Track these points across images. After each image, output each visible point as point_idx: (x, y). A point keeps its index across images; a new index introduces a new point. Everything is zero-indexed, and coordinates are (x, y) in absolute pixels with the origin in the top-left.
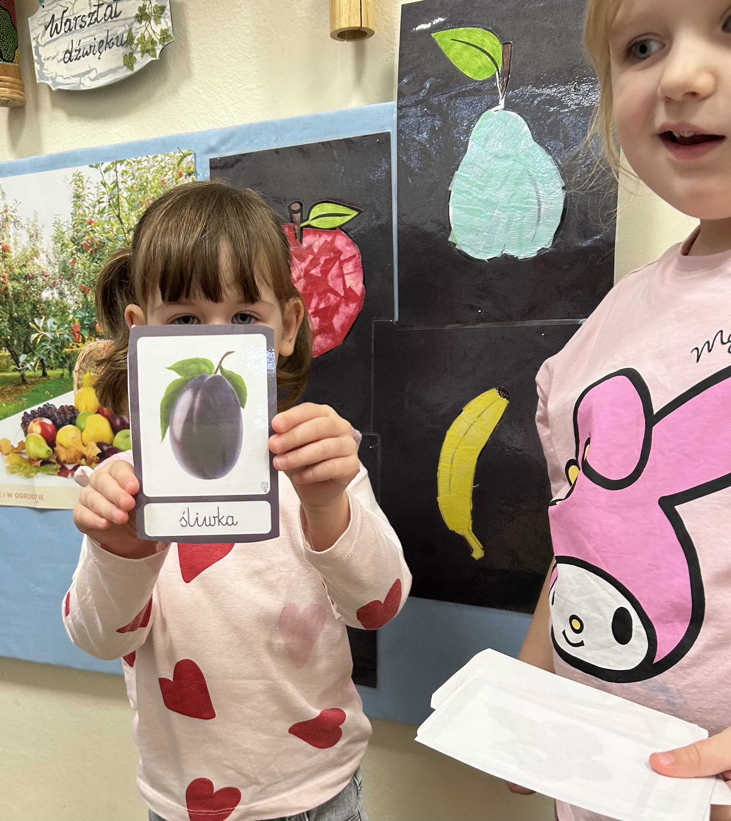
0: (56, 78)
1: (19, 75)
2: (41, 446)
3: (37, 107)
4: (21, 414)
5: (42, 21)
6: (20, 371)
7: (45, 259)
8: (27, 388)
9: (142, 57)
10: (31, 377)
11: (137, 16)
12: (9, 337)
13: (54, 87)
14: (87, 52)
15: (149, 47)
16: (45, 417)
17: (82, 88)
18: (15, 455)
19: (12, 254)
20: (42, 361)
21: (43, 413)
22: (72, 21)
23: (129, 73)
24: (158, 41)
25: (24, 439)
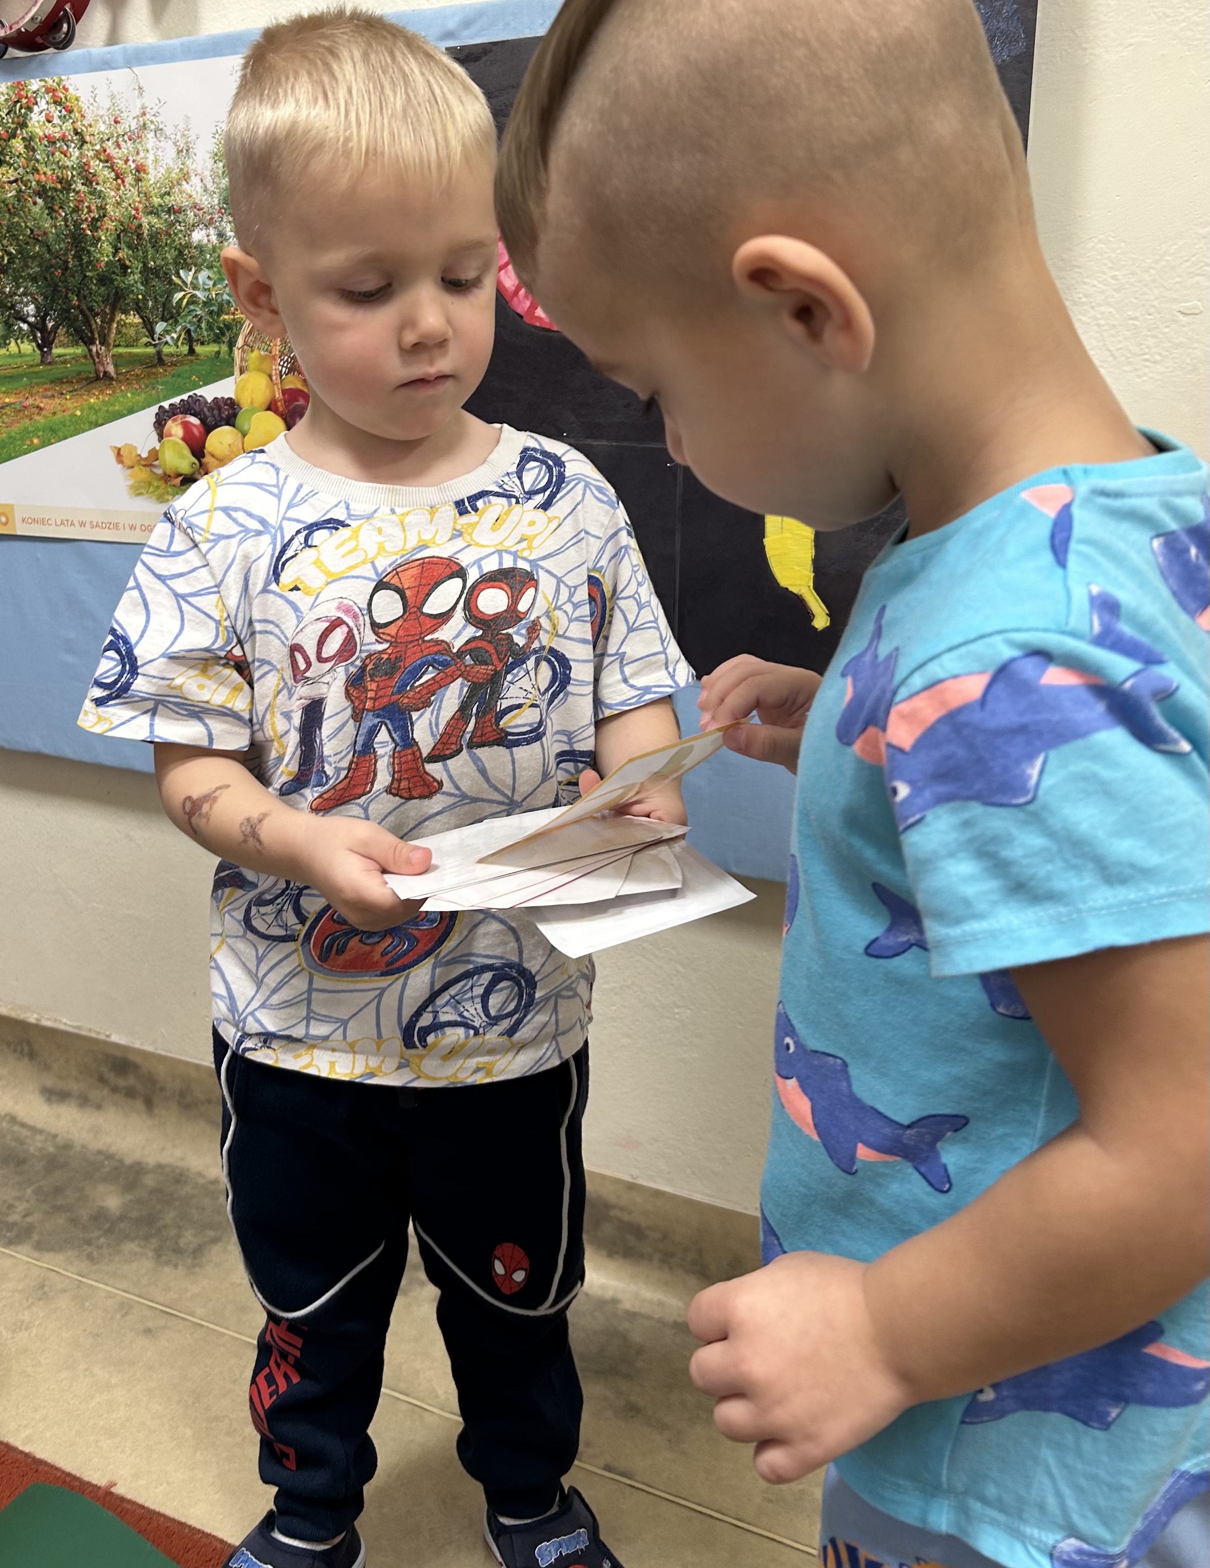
2: (182, 456)
4: (155, 409)
6: (155, 345)
7: (200, 184)
8: (166, 370)
10: (172, 355)
12: (140, 297)
16: (191, 414)
18: (143, 468)
19: (150, 176)
20: (188, 332)
21: (187, 408)
25: (158, 446)
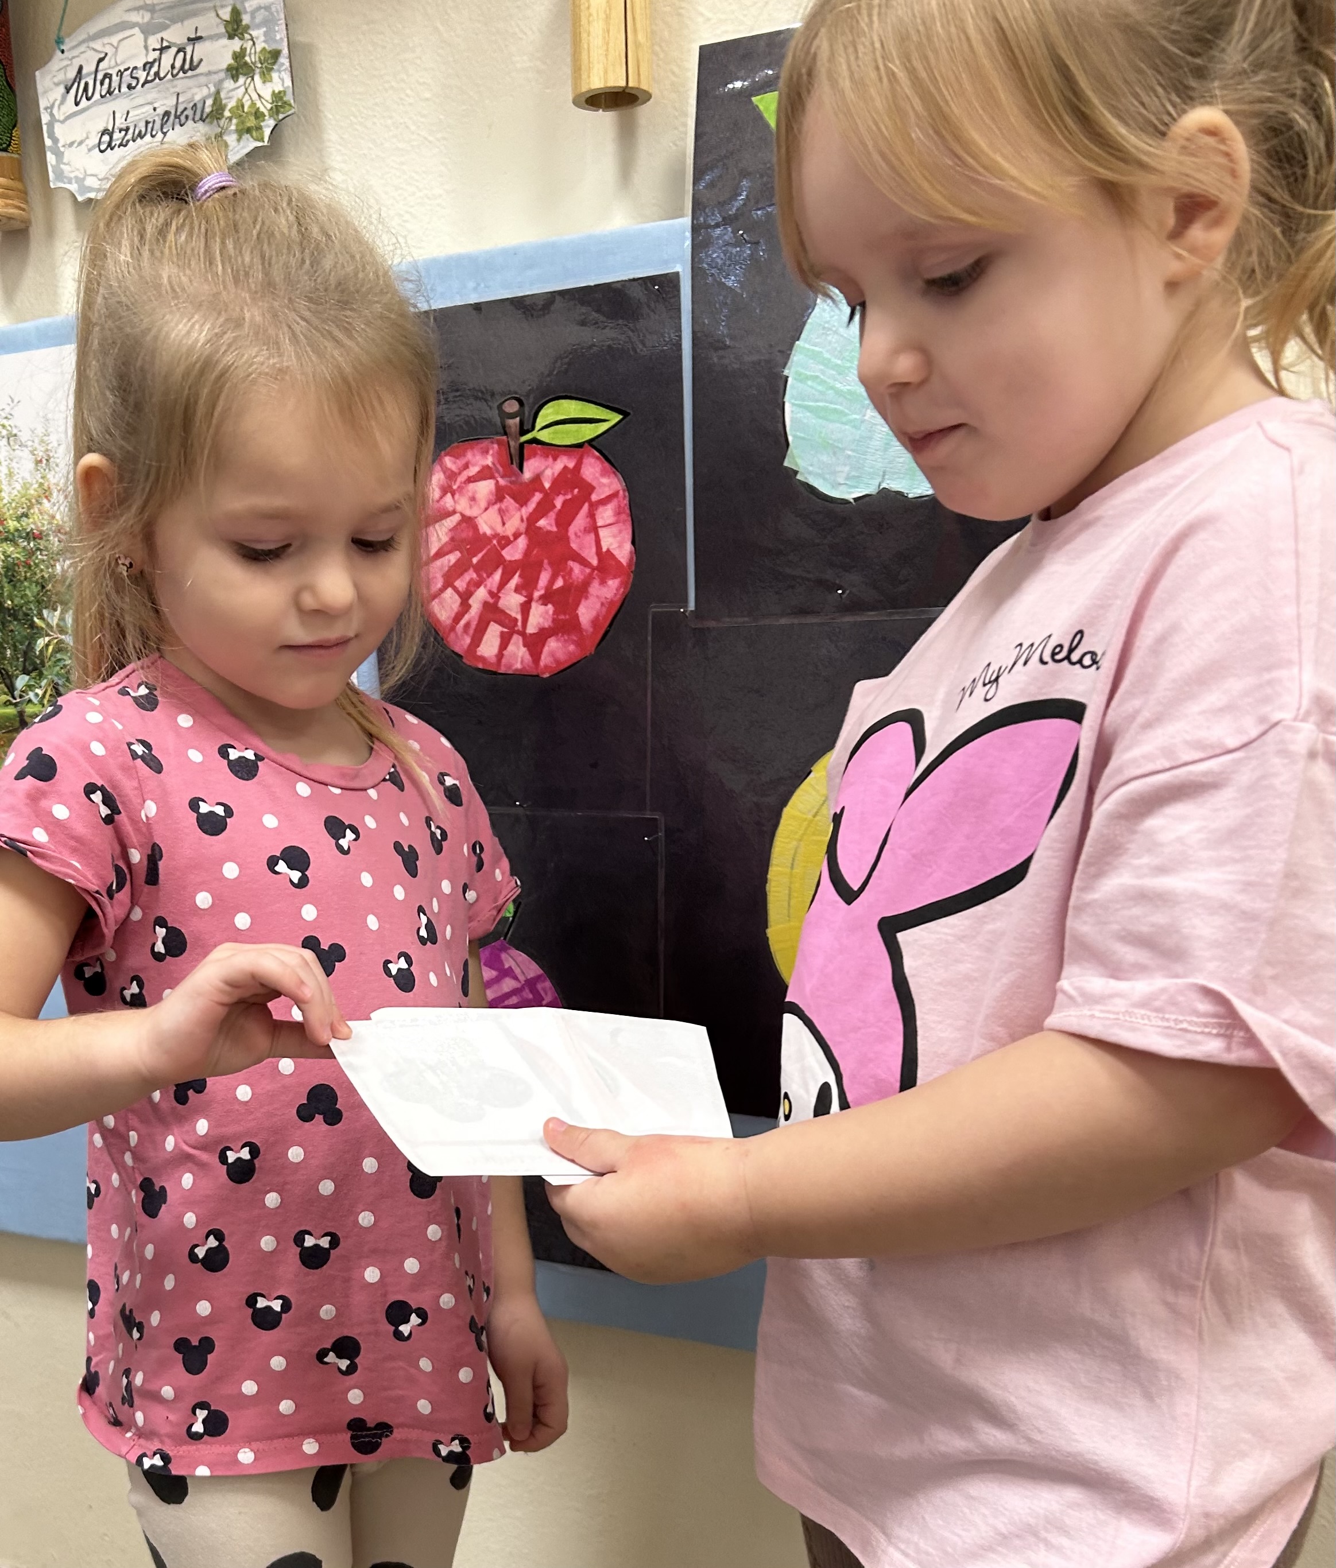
0: (84, 179)
1: (18, 173)
3: (50, 231)
5: (61, 77)
6: (16, 705)
7: (63, 502)
9: (239, 140)
11: (229, 69)
13: (81, 195)
14: (140, 132)
15: (251, 122)
20: (56, 687)
22: (115, 79)
24: (266, 113)
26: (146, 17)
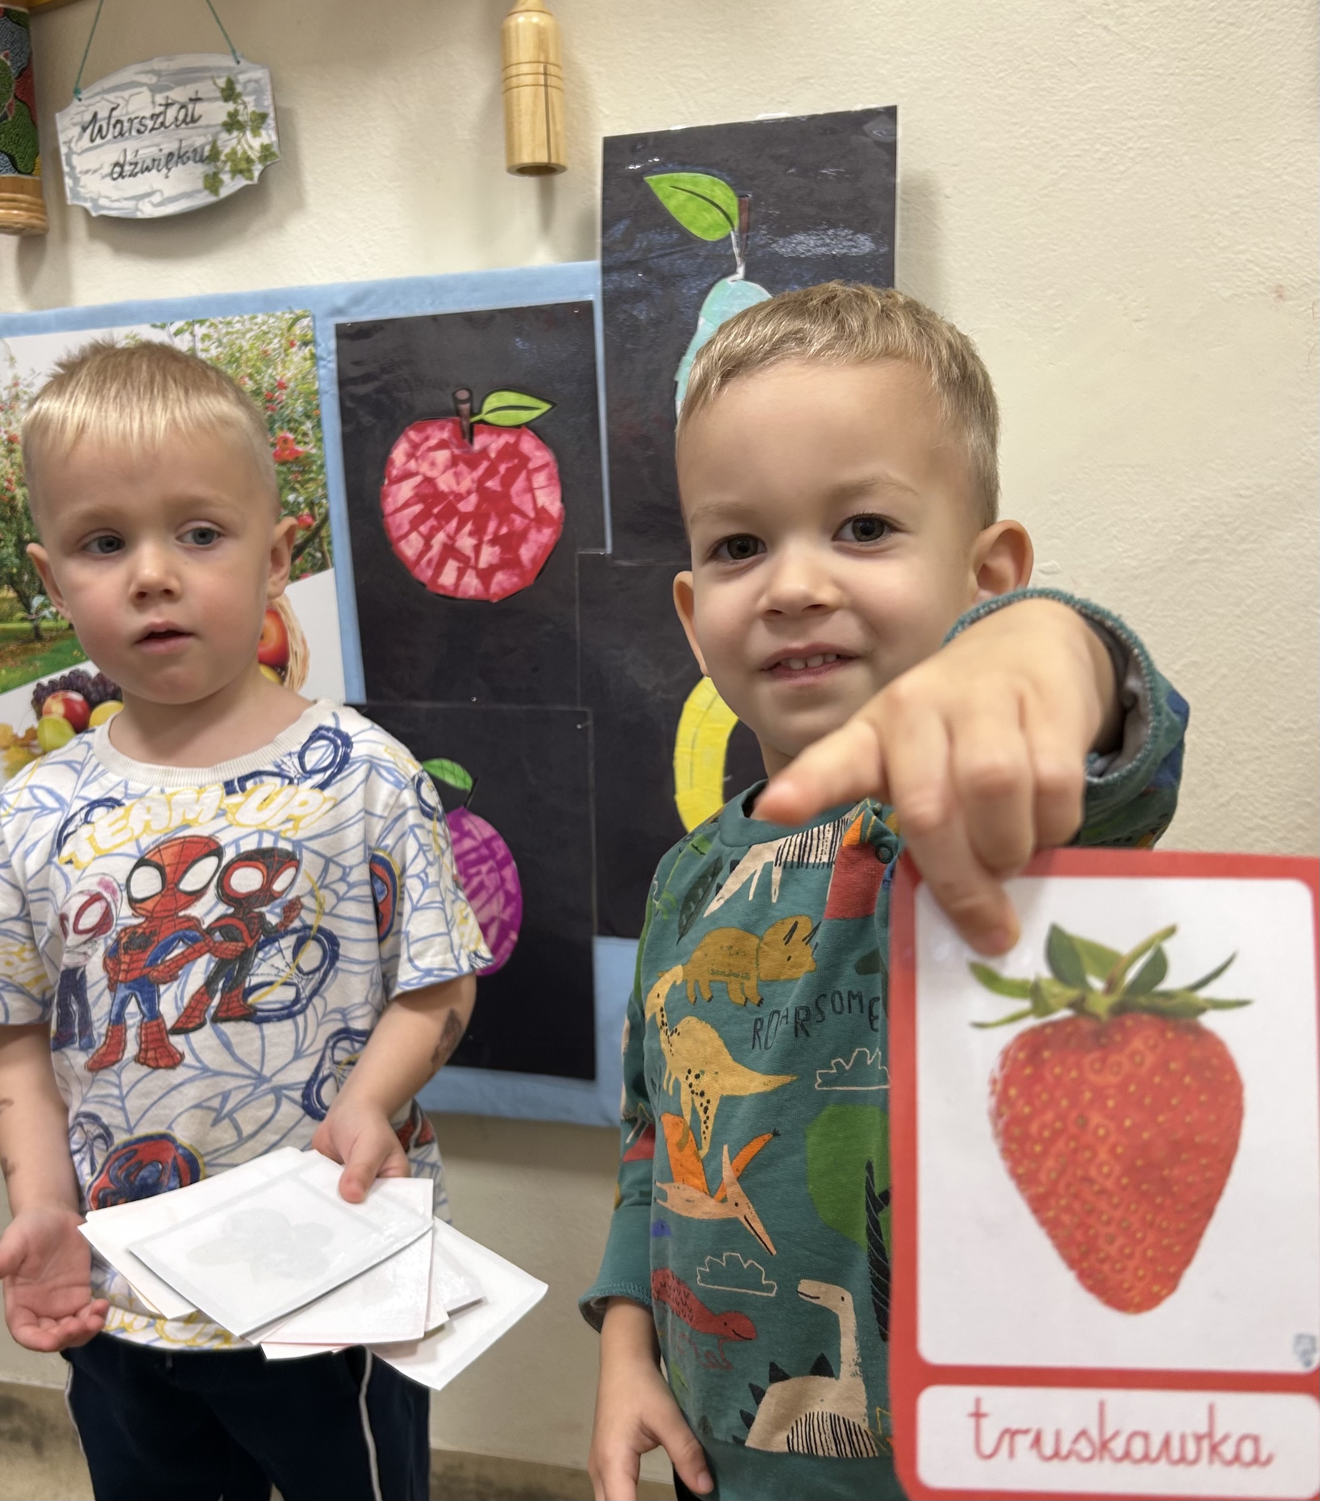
0: (97, 199)
1: (38, 192)
3: (65, 236)
4: (32, 687)
5: (78, 119)
6: (32, 620)
8: (44, 646)
9: (233, 179)
10: (50, 630)
11: (225, 124)
12: (15, 570)
13: (95, 211)
14: (147, 166)
15: (243, 165)
16: (73, 691)
17: (139, 215)
18: (19, 749)
21: (68, 684)
22: (126, 125)
23: (212, 199)
24: (256, 160)
25: (36, 725)
26: (153, 80)
